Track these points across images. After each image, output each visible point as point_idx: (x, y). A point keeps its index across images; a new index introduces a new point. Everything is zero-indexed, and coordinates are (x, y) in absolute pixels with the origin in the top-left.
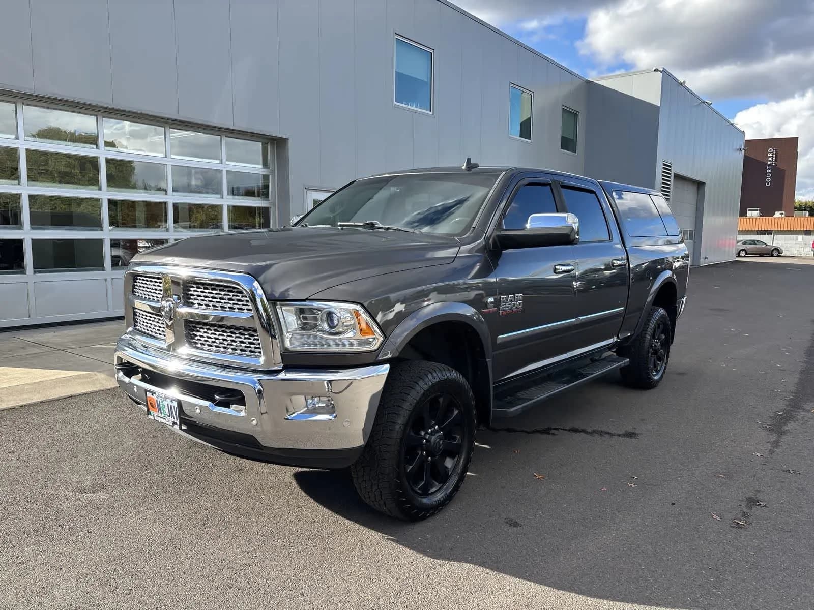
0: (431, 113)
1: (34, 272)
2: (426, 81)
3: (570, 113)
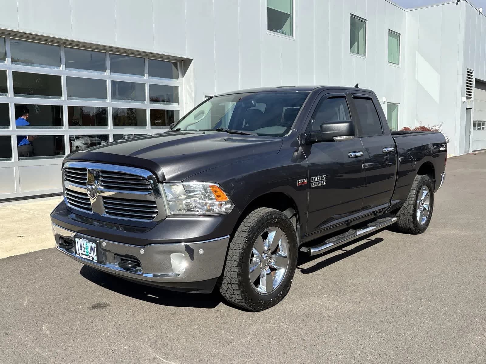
0: (293, 37)
1: (19, 159)
2: (289, 13)
3: (394, 35)
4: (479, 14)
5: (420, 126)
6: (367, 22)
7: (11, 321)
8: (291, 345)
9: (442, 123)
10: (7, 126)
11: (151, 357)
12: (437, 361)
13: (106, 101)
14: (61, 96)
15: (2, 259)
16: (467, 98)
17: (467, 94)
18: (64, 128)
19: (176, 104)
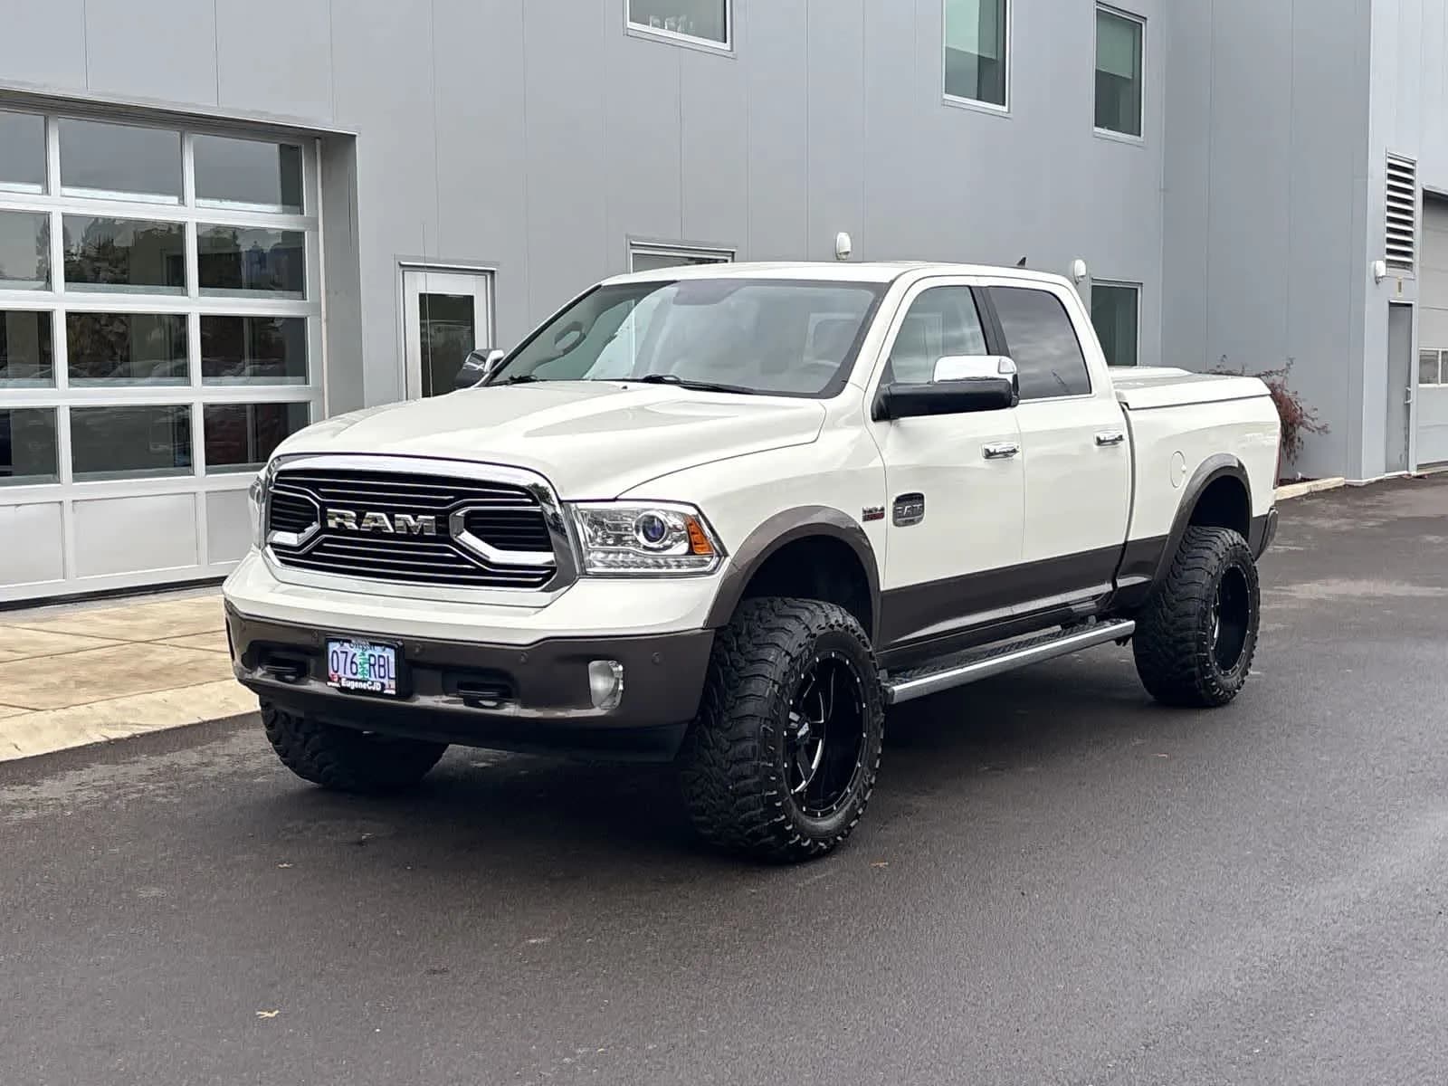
0: (727, 46)
3: (1121, 22)
16: (1391, 263)
17: (1390, 251)
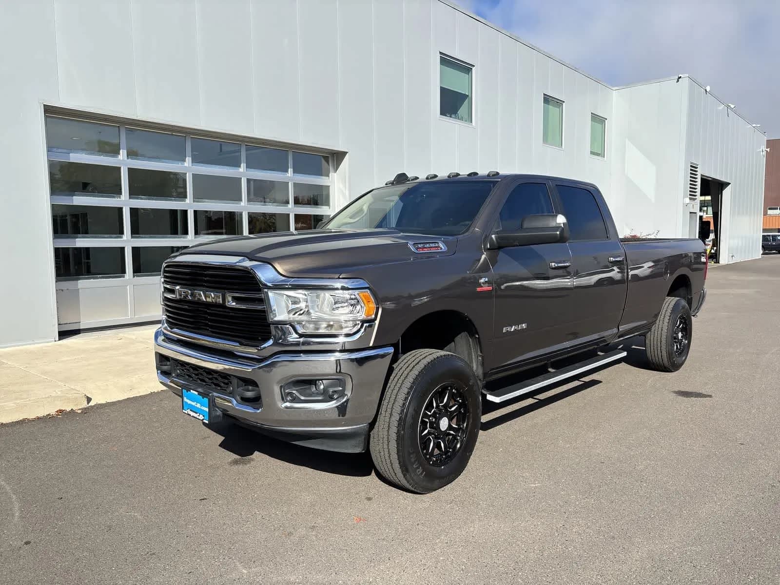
0: (472, 124)
1: (134, 276)
2: (467, 94)
3: (599, 120)
4: (706, 93)
5: (631, 235)
6: (564, 104)
7: (137, 478)
8: (479, 512)
9: (659, 231)
10: (120, 235)
11: (310, 525)
12: (659, 534)
13: (240, 204)
14: (186, 198)
15: (119, 401)
16: (690, 199)
17: (690, 195)
18: (188, 237)
19: (327, 207)
